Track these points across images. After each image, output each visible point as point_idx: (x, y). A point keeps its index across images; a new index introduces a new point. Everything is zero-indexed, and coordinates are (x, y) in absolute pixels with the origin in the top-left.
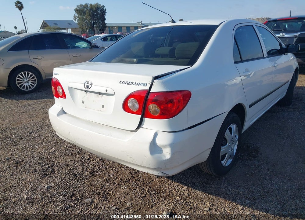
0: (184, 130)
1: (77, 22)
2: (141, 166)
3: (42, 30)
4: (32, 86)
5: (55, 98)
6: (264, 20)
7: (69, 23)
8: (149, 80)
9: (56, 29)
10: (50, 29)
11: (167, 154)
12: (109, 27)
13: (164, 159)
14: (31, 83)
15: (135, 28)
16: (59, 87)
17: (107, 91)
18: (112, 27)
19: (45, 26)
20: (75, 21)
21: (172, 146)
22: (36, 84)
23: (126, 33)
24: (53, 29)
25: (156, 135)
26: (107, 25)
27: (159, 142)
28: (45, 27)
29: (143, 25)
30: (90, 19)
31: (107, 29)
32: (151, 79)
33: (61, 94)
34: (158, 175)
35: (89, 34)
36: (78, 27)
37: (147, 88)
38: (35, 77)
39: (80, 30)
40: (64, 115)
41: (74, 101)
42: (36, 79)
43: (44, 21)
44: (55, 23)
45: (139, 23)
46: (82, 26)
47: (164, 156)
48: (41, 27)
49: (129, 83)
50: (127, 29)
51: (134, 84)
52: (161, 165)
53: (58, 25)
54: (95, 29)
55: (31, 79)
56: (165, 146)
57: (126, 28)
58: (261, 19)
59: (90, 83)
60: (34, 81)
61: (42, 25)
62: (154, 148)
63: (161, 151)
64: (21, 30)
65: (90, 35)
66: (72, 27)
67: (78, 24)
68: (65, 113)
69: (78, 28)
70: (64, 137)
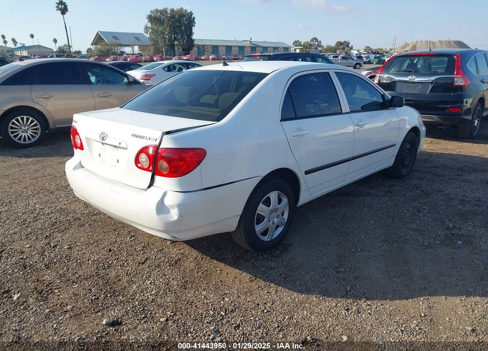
0: (198, 191)
1: (148, 36)
2: (150, 228)
3: (94, 46)
4: (33, 136)
5: (74, 149)
6: (450, 43)
7: (137, 37)
8: (158, 135)
9: (116, 45)
10: (106, 44)
11: (174, 215)
12: (198, 46)
13: (171, 220)
14: (31, 133)
15: (239, 50)
16: (77, 136)
17: (120, 144)
18: (204, 46)
19: (99, 40)
20: (146, 34)
21: (181, 206)
22: (39, 134)
23: (224, 55)
24: (111, 45)
25: (165, 194)
26: (196, 43)
27: (167, 202)
28: (99, 43)
29: (253, 44)
30: (169, 32)
31: (195, 49)
32: (160, 134)
33: (79, 145)
34: (166, 238)
35: (166, 55)
36: (149, 44)
37: (157, 143)
38: (38, 124)
39: (152, 49)
40: (81, 169)
41: (91, 154)
42: (39, 126)
43: (98, 33)
44: (115, 36)
45: (246, 41)
46: (155, 42)
47: (171, 217)
48: (93, 41)
49: (141, 137)
50: (227, 51)
51: (145, 138)
52: (169, 227)
53: (119, 40)
54: (176, 48)
55: (32, 127)
56: (172, 207)
57: (224, 49)
58: (446, 43)
59: (105, 134)
60: (36, 129)
61: (95, 39)
62: (161, 208)
63: (169, 212)
64: (63, 45)
65: (168, 57)
66: (139, 44)
67: (151, 39)
68: (83, 167)
69: (149, 46)
70: (79, 195)
